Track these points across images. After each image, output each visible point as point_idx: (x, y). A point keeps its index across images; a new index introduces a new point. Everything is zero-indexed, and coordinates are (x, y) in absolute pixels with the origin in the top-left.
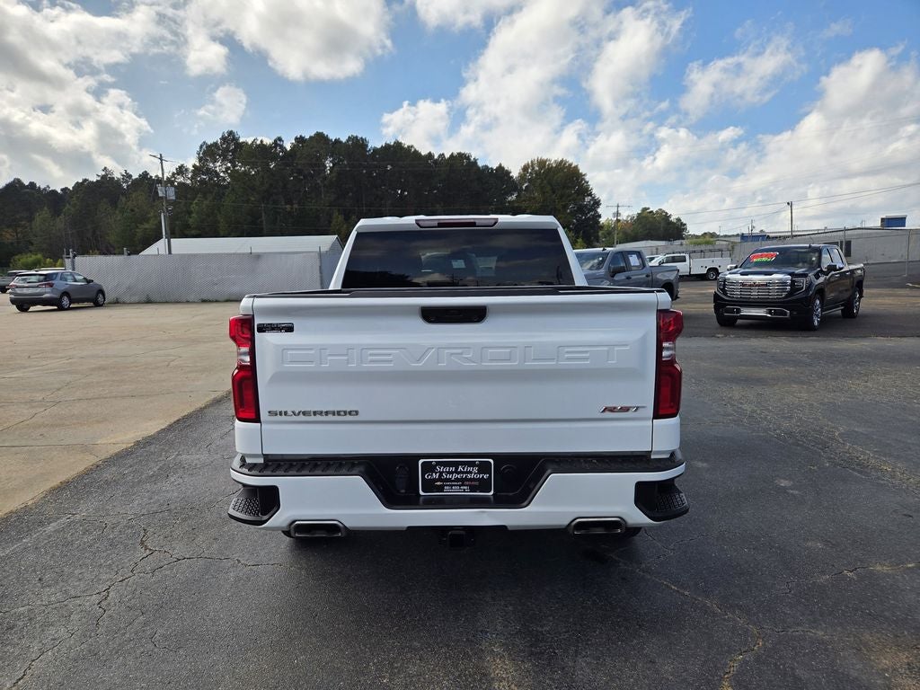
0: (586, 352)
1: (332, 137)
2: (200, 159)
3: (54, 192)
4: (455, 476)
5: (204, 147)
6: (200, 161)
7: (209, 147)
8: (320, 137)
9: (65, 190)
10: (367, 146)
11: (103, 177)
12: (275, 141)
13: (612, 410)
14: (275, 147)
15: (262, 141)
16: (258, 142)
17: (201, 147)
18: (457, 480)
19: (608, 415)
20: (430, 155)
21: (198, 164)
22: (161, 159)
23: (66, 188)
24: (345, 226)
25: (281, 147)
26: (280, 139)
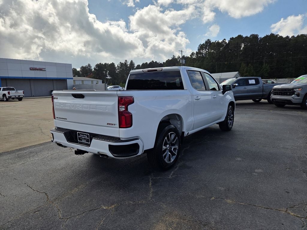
0: (101, 107)
1: (244, 36)
2: (199, 50)
3: (161, 63)
4: (83, 137)
5: (200, 46)
6: (198, 50)
7: (201, 45)
8: (240, 37)
9: (164, 63)
10: (258, 37)
11: (173, 58)
12: (223, 41)
13: (109, 124)
14: (223, 43)
15: (218, 41)
16: (217, 42)
17: (199, 46)
18: (84, 138)
19: (108, 125)
20: (288, 37)
21: (198, 51)
22: (182, 51)
23: (164, 62)
24: (246, 68)
25: (225, 42)
26: (225, 39)
